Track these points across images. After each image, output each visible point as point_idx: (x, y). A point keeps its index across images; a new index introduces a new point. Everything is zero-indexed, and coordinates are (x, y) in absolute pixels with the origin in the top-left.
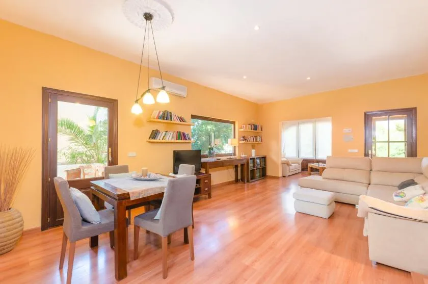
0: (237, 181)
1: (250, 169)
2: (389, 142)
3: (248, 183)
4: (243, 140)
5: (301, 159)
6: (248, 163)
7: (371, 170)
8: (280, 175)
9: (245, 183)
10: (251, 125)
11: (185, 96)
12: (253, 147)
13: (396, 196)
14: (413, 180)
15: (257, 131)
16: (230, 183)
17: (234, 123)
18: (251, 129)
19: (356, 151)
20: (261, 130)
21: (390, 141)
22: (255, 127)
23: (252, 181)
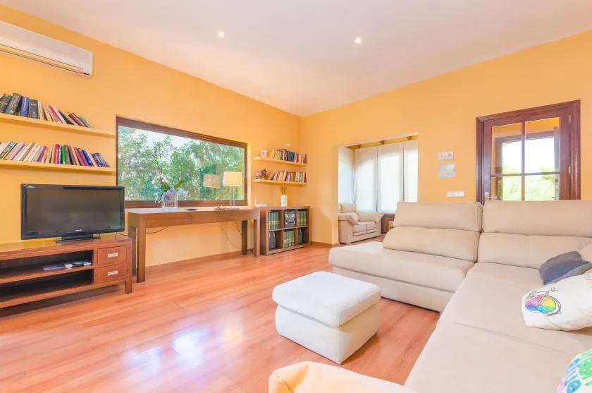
0: (245, 251)
1: (267, 231)
2: (523, 175)
3: (263, 257)
4: (261, 178)
5: (381, 214)
6: (263, 220)
7: (481, 231)
8: (335, 240)
9: (255, 256)
10: (281, 151)
11: (90, 71)
12: (284, 191)
13: (530, 306)
14: (577, 254)
15: (295, 163)
16: (227, 256)
17: (243, 145)
18: (281, 159)
19: (461, 194)
20: (305, 162)
21: (526, 172)
22: (290, 156)
23: (271, 252)
